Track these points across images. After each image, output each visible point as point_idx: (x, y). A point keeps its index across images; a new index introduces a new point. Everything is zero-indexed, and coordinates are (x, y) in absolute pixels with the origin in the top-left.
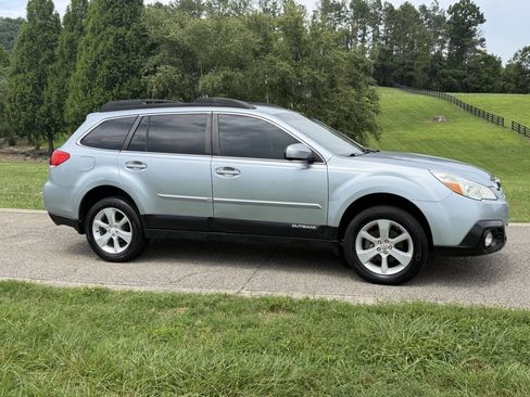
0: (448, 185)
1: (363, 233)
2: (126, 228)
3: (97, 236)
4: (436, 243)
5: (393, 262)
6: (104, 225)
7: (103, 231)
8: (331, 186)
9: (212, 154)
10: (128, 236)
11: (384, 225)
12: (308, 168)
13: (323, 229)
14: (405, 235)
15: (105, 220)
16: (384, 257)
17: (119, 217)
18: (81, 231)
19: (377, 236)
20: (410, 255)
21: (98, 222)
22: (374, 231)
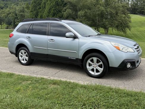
0: (115, 47)
1: (89, 61)
2: (27, 56)
3: (20, 58)
4: (110, 66)
5: (97, 71)
6: (22, 55)
7: (22, 56)
8: (80, 46)
9: (48, 35)
10: (27, 58)
11: (95, 59)
12: (74, 40)
13: (77, 59)
14: (101, 63)
15: (22, 53)
16: (95, 69)
17: (25, 53)
18: (16, 56)
19: (93, 62)
20: (102, 69)
21: (20, 54)
22: (92, 61)
